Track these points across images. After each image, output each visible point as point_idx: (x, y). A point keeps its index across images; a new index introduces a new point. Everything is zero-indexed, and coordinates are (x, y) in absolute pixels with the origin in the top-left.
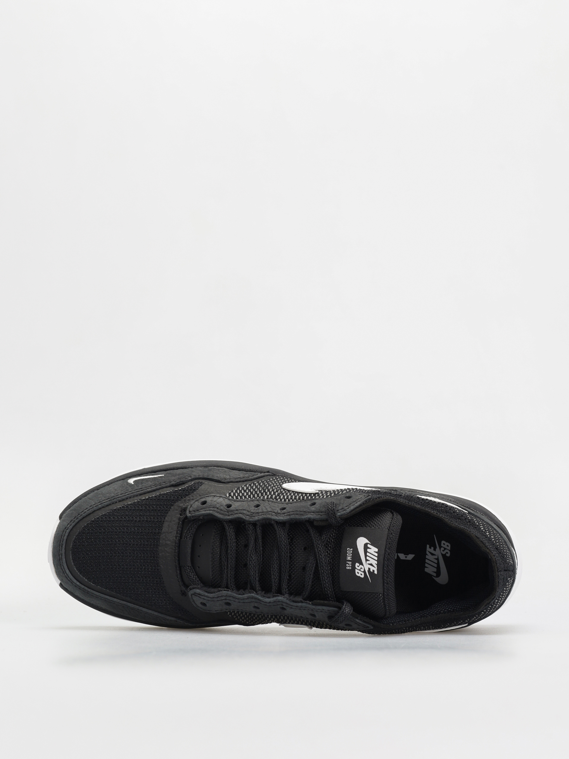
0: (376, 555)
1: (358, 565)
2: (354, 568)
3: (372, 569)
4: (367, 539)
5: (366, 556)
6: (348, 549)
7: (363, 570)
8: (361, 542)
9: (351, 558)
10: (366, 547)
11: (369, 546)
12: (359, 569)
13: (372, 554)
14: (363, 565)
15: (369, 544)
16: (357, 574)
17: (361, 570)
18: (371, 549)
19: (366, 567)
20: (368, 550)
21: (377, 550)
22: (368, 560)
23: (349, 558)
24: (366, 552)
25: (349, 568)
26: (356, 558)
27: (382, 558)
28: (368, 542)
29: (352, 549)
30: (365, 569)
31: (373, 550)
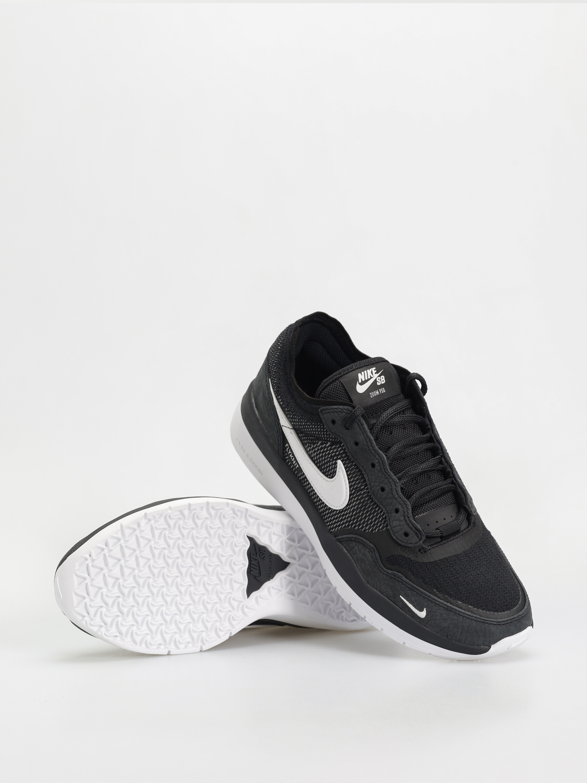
0: (363, 373)
1: (378, 383)
2: (382, 386)
3: (374, 372)
4: (356, 385)
5: (368, 380)
6: (372, 397)
7: (379, 378)
8: (361, 389)
9: (377, 391)
10: (362, 383)
11: (360, 381)
12: (380, 381)
13: (365, 375)
14: (376, 379)
15: (359, 382)
16: (384, 382)
17: (380, 379)
18: (361, 379)
19: (376, 376)
20: (364, 380)
21: (359, 374)
22: (371, 377)
23: (378, 393)
24: (366, 381)
25: (384, 390)
26: (374, 386)
27: (362, 369)
28: (358, 384)
29: (370, 393)
30: (377, 376)
31: (361, 377)
